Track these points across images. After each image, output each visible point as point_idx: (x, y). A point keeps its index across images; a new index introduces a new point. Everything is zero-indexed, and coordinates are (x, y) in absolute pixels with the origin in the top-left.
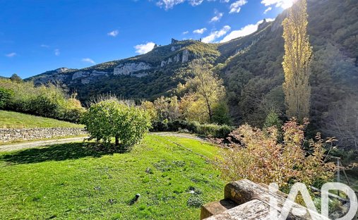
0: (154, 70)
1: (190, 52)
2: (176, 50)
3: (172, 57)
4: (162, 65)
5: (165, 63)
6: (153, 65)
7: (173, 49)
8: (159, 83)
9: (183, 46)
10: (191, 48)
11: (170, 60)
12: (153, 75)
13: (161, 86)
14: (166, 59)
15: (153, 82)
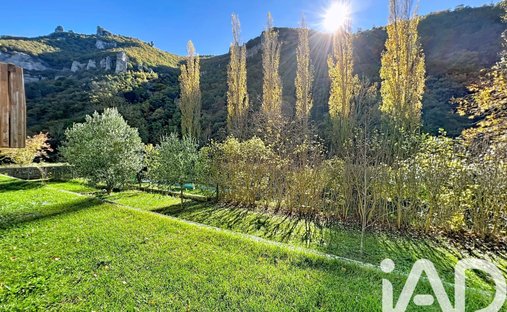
0: (54, 74)
1: (131, 59)
2: (107, 48)
3: (97, 59)
4: (74, 68)
5: (81, 65)
6: (52, 66)
7: (100, 45)
8: (64, 101)
9: (120, 45)
10: (133, 52)
11: (91, 64)
12: (51, 84)
13: (67, 106)
14: (84, 60)
15: (49, 97)
